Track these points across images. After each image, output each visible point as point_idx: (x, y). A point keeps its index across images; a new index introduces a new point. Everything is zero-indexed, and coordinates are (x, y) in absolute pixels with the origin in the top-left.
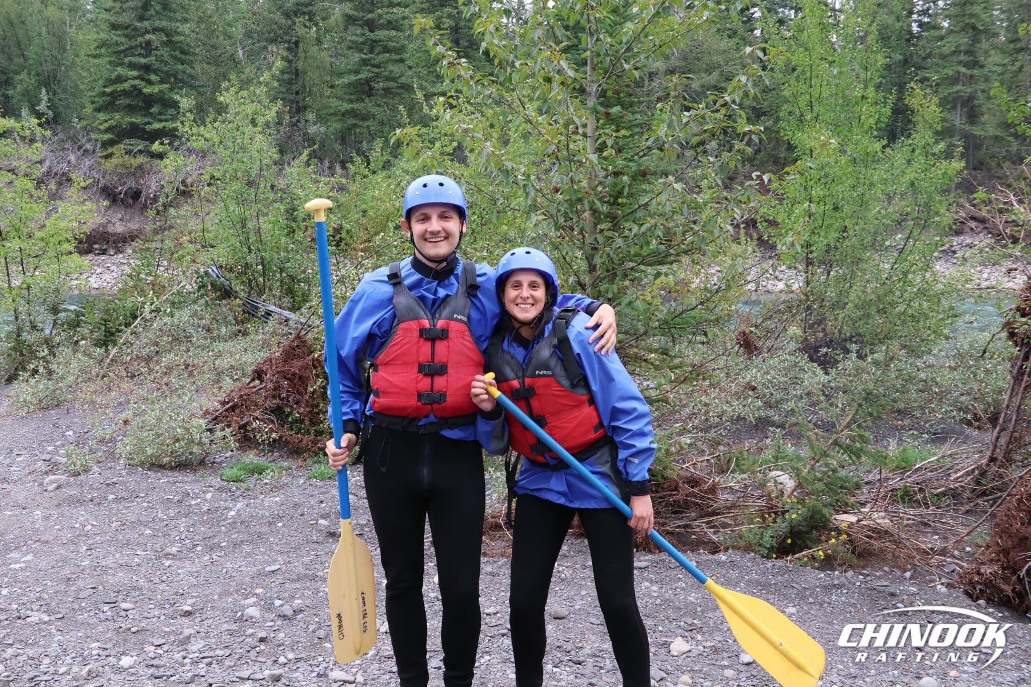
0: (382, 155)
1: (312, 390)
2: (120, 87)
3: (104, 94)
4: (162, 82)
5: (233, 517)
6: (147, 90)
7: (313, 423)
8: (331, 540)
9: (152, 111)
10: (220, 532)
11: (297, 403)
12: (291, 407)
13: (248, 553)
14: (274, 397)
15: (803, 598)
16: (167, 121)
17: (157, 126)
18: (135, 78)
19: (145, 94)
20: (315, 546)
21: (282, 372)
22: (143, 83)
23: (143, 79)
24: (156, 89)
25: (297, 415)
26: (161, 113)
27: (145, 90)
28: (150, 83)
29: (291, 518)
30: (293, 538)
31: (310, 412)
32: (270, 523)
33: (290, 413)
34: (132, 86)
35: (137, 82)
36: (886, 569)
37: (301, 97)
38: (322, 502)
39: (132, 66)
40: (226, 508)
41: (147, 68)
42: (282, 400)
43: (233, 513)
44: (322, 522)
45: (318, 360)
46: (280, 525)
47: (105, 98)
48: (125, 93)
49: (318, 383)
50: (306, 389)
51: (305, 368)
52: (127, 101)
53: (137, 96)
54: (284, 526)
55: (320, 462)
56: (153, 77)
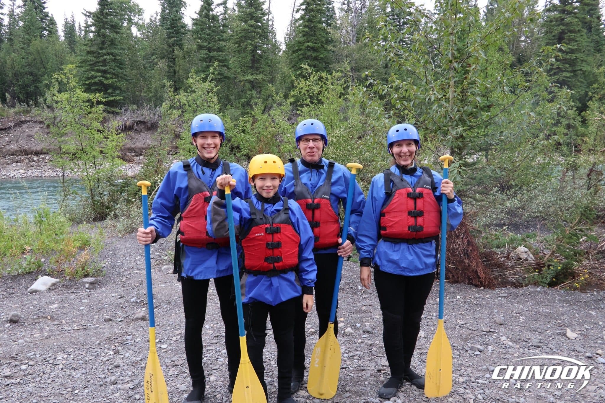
2: (93, 81)
3: (85, 84)
4: (112, 78)
6: (106, 82)
9: (109, 91)
16: (115, 96)
17: (111, 98)
18: (100, 76)
19: (104, 84)
22: (104, 79)
23: (104, 77)
24: (110, 81)
26: (112, 93)
27: (105, 82)
28: (107, 78)
34: (99, 80)
35: (101, 78)
37: (176, 84)
39: (98, 71)
41: (105, 72)
47: (86, 86)
48: (95, 84)
52: (96, 87)
53: (100, 85)
56: (108, 76)
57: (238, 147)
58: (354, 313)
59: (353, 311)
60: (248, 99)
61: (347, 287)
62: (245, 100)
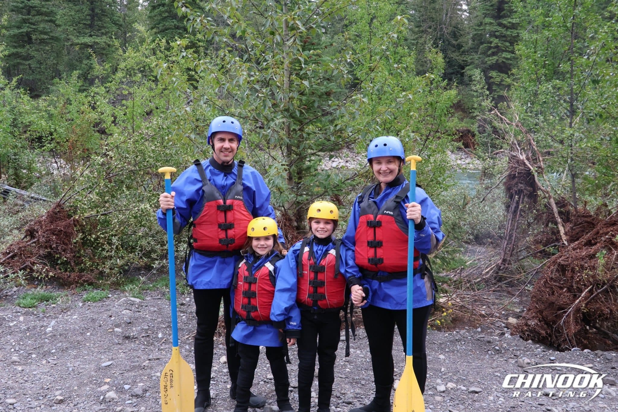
0: (78, 82)
1: (75, 241)
5: (51, 332)
7: (77, 264)
8: (127, 342)
10: (45, 343)
11: (64, 251)
12: (60, 253)
13: (75, 356)
14: (46, 247)
15: (442, 349)
20: (119, 346)
21: (50, 230)
25: (65, 259)
29: (94, 329)
30: (102, 342)
31: (74, 256)
32: (82, 334)
33: (60, 258)
36: (467, 328)
38: (111, 316)
40: (42, 326)
42: (52, 249)
43: (49, 329)
44: (116, 329)
45: (77, 221)
46: (88, 334)
49: (80, 237)
50: (70, 241)
51: (69, 226)
54: (91, 334)
55: (86, 290)
57: (40, 138)
58: (128, 371)
59: (128, 368)
60: (85, 71)
61: (144, 335)
62: (81, 72)
